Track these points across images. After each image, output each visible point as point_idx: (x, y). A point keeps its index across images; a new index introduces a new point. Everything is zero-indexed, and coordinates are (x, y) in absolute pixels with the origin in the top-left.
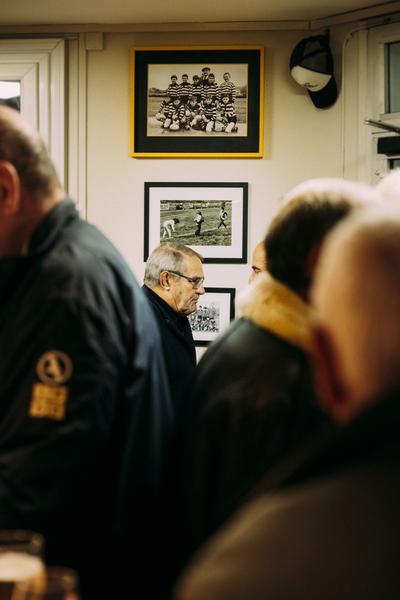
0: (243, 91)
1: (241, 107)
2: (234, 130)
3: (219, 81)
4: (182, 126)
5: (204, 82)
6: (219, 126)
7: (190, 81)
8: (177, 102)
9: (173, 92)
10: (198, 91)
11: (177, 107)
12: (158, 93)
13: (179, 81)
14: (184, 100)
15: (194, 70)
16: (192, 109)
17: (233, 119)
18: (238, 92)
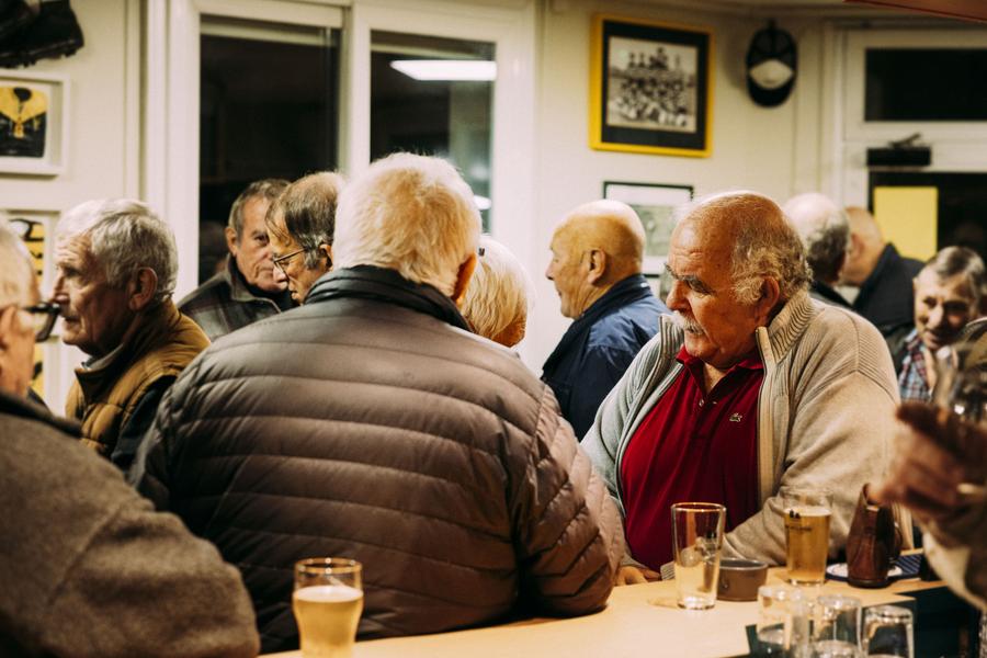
0: (691, 78)
1: (689, 98)
2: (684, 124)
3: (671, 64)
4: (639, 114)
5: (658, 64)
6: (671, 117)
7: (647, 62)
8: (634, 86)
9: (631, 73)
10: (653, 74)
11: (634, 92)
12: (618, 74)
13: (637, 61)
14: (641, 83)
15: (649, 49)
16: (649, 94)
17: (682, 111)
18: (686, 80)
